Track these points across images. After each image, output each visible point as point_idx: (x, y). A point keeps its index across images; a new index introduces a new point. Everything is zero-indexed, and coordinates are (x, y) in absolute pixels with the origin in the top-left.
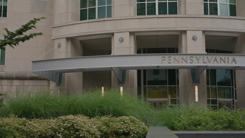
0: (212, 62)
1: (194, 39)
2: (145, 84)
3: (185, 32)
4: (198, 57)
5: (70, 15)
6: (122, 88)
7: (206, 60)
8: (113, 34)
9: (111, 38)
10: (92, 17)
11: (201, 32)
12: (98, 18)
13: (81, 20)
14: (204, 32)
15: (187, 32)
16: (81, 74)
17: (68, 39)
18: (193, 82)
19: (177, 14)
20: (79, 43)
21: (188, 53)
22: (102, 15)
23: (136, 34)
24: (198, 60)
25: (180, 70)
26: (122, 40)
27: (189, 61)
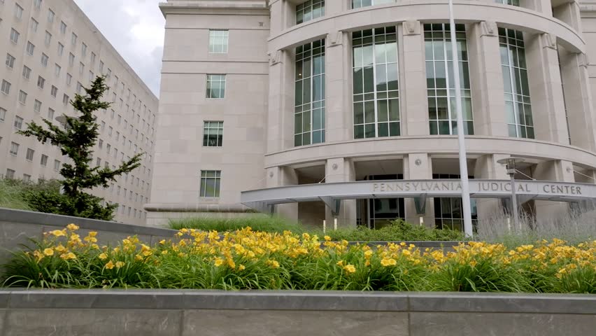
0: (432, 189)
1: (418, 163)
2: (372, 216)
3: (406, 155)
4: (416, 183)
5: (283, 141)
6: (336, 220)
7: (425, 187)
8: (326, 160)
9: (324, 166)
10: (307, 142)
11: (426, 155)
12: (313, 143)
13: (296, 146)
14: (429, 155)
15: (410, 155)
16: (296, 205)
17: (280, 167)
18: (418, 213)
19: (400, 135)
20: (293, 171)
21: (411, 179)
22: (316, 140)
23: (355, 160)
24: (415, 187)
25: (405, 199)
26: (335, 167)
27: (405, 188)
